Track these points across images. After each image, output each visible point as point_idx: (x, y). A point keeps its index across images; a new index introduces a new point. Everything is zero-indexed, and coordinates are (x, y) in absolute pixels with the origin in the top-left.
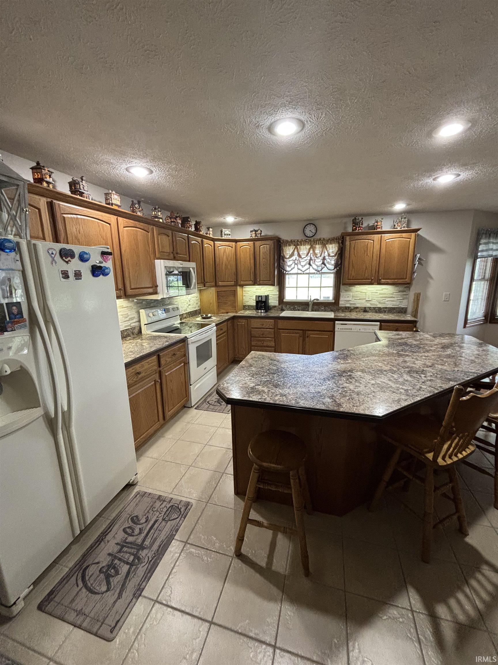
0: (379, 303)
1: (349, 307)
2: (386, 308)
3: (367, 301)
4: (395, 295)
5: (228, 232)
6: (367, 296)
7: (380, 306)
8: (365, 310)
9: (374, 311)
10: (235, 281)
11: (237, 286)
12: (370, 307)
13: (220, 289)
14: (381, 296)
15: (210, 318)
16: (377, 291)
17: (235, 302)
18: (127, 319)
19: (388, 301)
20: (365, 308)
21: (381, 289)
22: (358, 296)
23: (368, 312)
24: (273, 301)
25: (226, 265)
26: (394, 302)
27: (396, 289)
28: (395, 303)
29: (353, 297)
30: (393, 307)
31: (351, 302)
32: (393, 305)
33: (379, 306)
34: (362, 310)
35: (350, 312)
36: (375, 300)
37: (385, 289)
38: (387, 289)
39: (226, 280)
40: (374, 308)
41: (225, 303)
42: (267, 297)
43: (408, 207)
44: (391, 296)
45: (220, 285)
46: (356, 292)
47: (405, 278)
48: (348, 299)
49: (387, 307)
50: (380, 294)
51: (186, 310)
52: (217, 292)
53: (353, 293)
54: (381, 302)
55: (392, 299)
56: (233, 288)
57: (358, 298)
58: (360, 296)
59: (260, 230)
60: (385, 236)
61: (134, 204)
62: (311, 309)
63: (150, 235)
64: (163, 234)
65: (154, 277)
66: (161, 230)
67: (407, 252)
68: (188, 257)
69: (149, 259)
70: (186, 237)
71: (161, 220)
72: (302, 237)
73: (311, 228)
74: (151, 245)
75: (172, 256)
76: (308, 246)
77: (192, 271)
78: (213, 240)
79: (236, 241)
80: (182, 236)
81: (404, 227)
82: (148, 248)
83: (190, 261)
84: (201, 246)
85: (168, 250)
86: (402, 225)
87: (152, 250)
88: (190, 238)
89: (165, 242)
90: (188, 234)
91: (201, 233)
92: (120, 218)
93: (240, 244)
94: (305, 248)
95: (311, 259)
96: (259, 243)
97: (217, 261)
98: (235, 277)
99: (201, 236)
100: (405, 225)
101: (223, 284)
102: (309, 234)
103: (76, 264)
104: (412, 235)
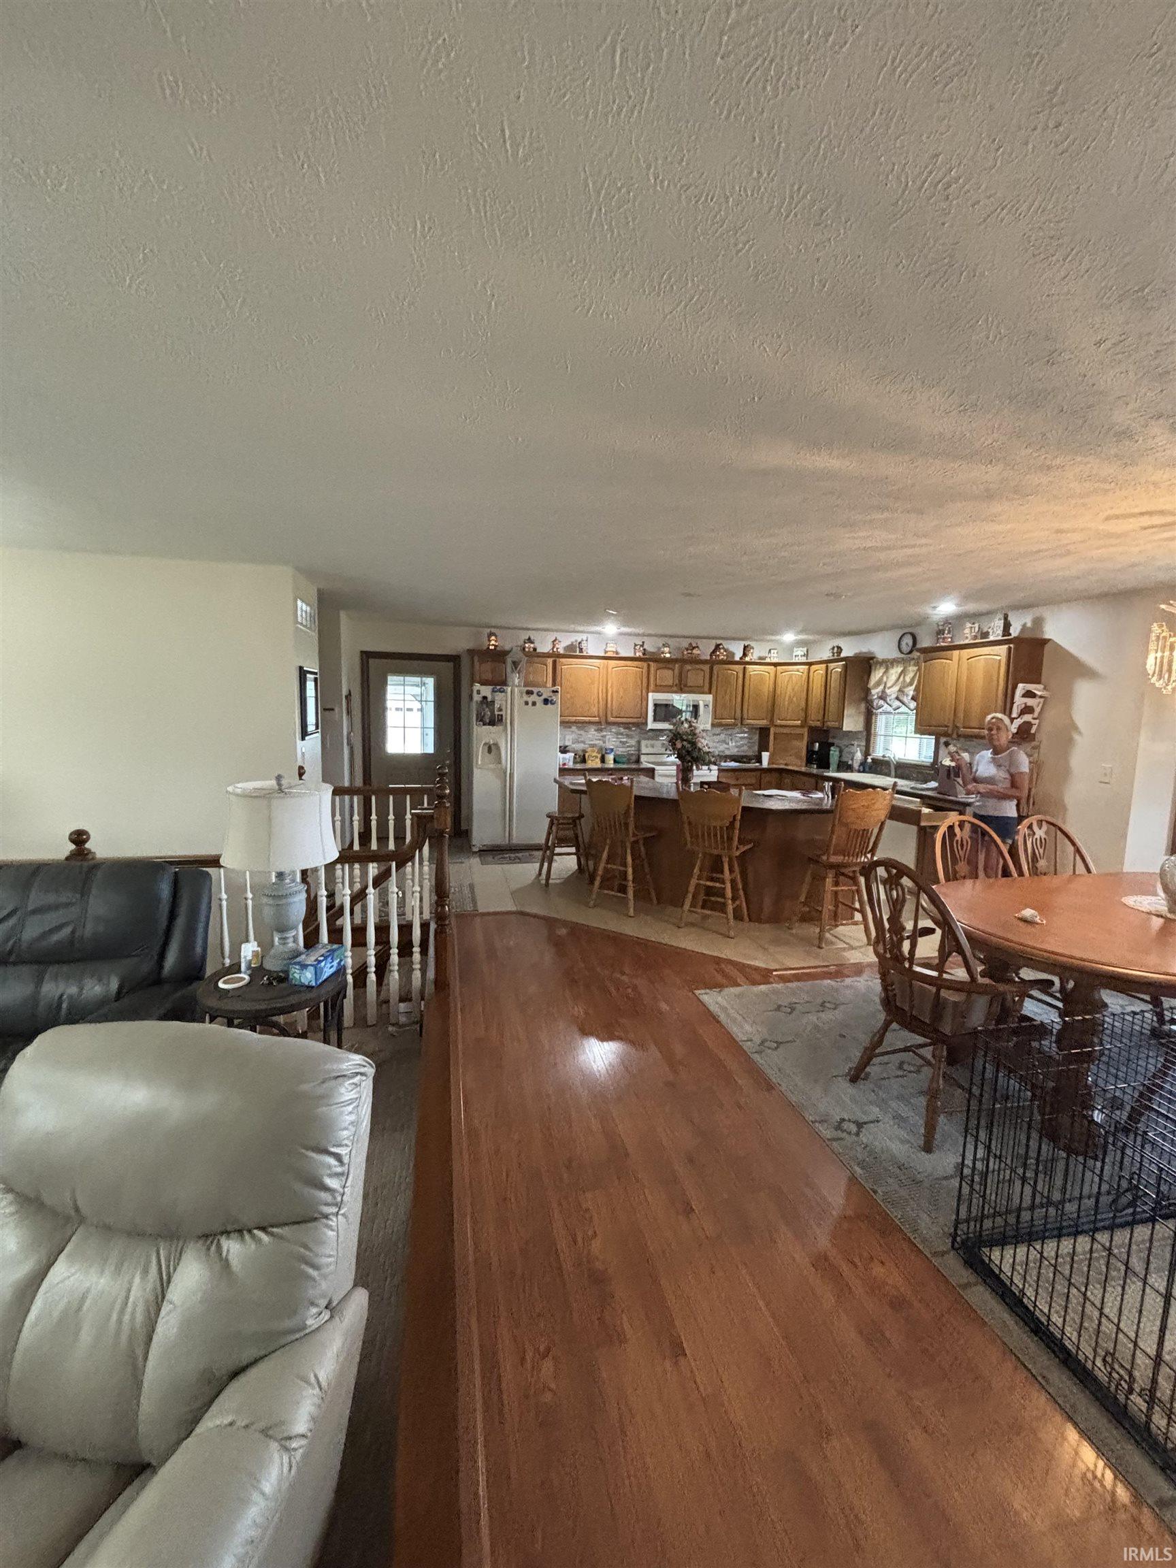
5: (799, 652)
11: (805, 727)
13: (778, 730)
17: (801, 751)
18: (626, 746)
25: (790, 698)
39: (789, 718)
41: (786, 751)
45: (778, 724)
51: (724, 752)
52: (775, 733)
56: (799, 731)
59: (839, 648)
60: (966, 653)
61: (636, 645)
62: (893, 773)
63: (645, 670)
64: (665, 668)
65: (644, 709)
66: (661, 665)
67: (995, 678)
68: (706, 688)
69: (639, 692)
70: (706, 668)
71: (668, 655)
72: (895, 654)
73: (908, 640)
74: (645, 680)
75: (675, 689)
76: (900, 669)
77: (701, 704)
78: (775, 665)
79: (810, 664)
80: (698, 666)
81: (998, 635)
82: (640, 683)
83: (710, 693)
84: (741, 675)
85: (670, 683)
86: (996, 634)
87: (645, 685)
88: (716, 668)
89: (667, 676)
90: (712, 663)
91: (747, 659)
92: (610, 662)
93: (814, 667)
94: (895, 672)
95: (901, 691)
96: (832, 665)
97: (778, 692)
98: (803, 714)
99: (742, 662)
100: (1000, 632)
101: (784, 723)
102: (905, 649)
103: (534, 698)
104: (1003, 649)
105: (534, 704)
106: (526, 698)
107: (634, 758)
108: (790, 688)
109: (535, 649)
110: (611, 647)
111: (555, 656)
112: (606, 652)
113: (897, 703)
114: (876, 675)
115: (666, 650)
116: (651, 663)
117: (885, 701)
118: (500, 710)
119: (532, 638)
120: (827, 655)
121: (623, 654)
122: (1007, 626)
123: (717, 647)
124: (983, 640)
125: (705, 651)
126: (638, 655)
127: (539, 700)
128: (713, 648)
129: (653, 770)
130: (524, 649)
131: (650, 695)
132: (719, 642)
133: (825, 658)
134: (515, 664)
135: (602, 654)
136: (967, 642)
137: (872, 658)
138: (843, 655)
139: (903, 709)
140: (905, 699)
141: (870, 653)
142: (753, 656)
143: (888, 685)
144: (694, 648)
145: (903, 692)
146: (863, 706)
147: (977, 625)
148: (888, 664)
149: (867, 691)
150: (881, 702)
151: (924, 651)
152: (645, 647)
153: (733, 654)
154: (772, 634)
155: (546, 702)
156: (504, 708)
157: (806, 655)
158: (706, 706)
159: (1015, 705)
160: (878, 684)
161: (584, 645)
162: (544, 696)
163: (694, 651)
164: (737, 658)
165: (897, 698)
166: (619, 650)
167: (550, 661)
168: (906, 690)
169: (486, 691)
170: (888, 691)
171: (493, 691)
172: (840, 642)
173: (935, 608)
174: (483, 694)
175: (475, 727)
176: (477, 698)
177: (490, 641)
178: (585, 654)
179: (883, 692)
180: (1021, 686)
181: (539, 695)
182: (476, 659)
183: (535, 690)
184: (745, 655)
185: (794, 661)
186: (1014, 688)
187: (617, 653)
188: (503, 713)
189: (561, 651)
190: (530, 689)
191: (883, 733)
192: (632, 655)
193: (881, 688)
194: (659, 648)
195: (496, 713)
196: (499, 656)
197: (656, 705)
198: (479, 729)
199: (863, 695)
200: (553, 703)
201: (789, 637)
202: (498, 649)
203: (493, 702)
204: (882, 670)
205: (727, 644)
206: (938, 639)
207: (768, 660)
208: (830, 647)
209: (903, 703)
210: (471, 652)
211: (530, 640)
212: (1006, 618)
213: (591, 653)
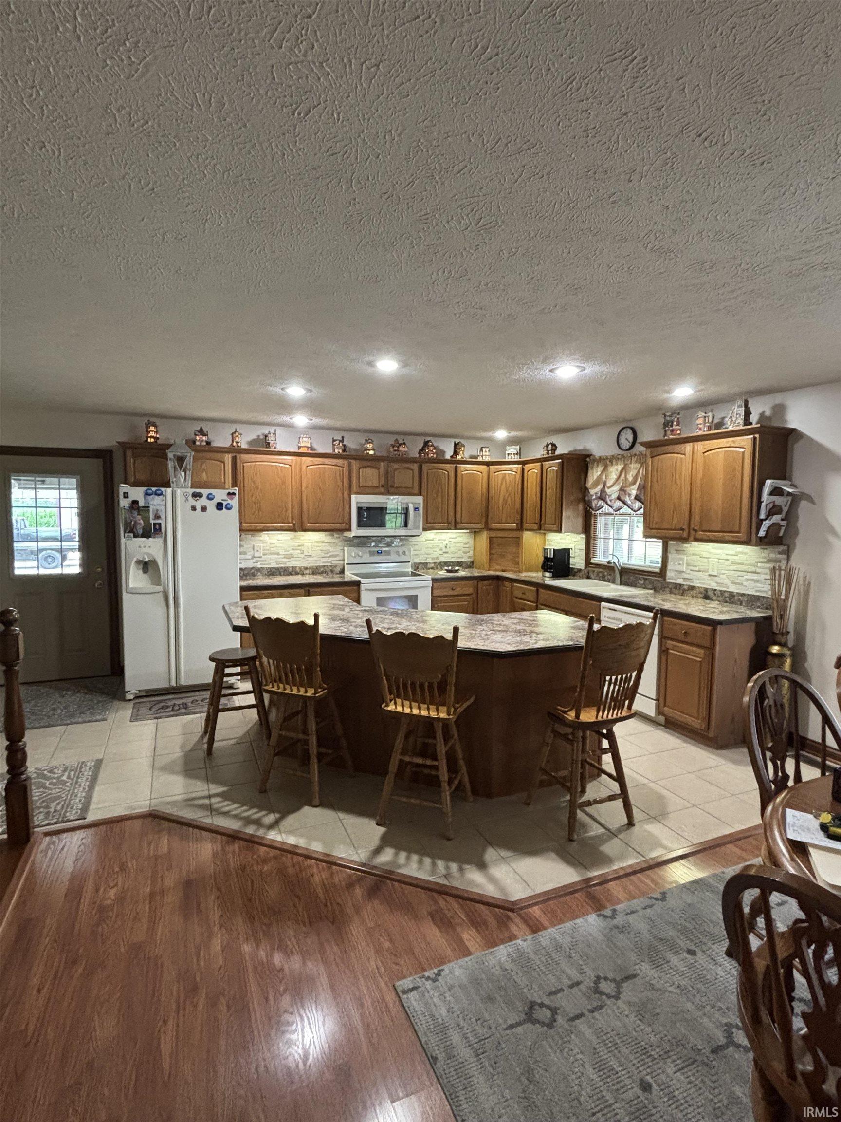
0: (733, 583)
1: (680, 585)
2: (743, 595)
3: (710, 575)
4: (760, 568)
5: (512, 450)
6: (711, 566)
7: (733, 589)
8: (706, 595)
9: (720, 598)
10: (517, 524)
11: (523, 531)
12: (715, 590)
13: (494, 534)
14: (734, 567)
15: (457, 571)
16: (729, 557)
17: (518, 556)
18: (328, 555)
19: (748, 580)
20: (706, 590)
21: (733, 553)
22: (695, 564)
23: (711, 599)
24: (577, 561)
25: (504, 499)
26: (758, 585)
27: (763, 555)
28: (761, 586)
29: (688, 564)
30: (758, 594)
31: (686, 576)
32: (757, 591)
33: (730, 590)
34: (701, 593)
35: (682, 594)
36: (724, 576)
37: (742, 553)
38: (746, 553)
39: (504, 521)
40: (722, 593)
41: (502, 556)
42: (566, 552)
43: (699, 393)
44: (753, 569)
45: (494, 527)
46: (693, 554)
47: (737, 529)
48: (680, 568)
49: (747, 592)
50: (733, 563)
51: (437, 558)
52: (490, 537)
53: (689, 558)
54: (736, 581)
55: (755, 577)
56: (515, 534)
57: (697, 569)
58: (699, 563)
59: (553, 445)
60: (700, 446)
61: (334, 440)
62: (618, 580)
63: (346, 470)
64: (368, 467)
65: (346, 514)
66: (365, 463)
67: (739, 475)
68: (416, 491)
69: (340, 494)
70: (415, 467)
71: (372, 452)
72: (614, 451)
73: (628, 436)
74: (346, 480)
75: (382, 490)
76: (620, 467)
77: (411, 507)
78: (488, 464)
79: (524, 463)
80: (407, 465)
81: (739, 425)
82: (340, 484)
83: (420, 494)
84: (452, 474)
85: (376, 484)
86: (735, 422)
87: (346, 484)
88: (425, 467)
89: (371, 476)
90: (421, 462)
91: (459, 457)
92: (304, 459)
93: (528, 467)
94: (614, 471)
95: (622, 490)
96: (546, 464)
97: (492, 492)
98: (519, 517)
99: (453, 461)
100: (741, 421)
101: (499, 526)
102: (625, 444)
103: (203, 501)
104: (746, 441)
105: (204, 509)
106: (192, 502)
107: (338, 569)
108: (503, 487)
109: (208, 443)
110: (305, 442)
111: (235, 451)
112: (299, 447)
113: (619, 504)
114: (595, 474)
115: (369, 446)
116: (353, 462)
117: (604, 500)
118: (157, 517)
119: (205, 430)
120: (540, 453)
121: (321, 450)
122: (748, 413)
123: (426, 444)
124: (718, 431)
125: (412, 449)
126: (337, 451)
127: (211, 505)
128: (421, 445)
129: (358, 584)
130: (194, 442)
131: (353, 497)
132: (428, 439)
133: (539, 456)
134: (181, 460)
135: (296, 450)
136: (701, 433)
137: (589, 456)
138: (557, 452)
139: (625, 509)
140: (627, 499)
141: (584, 450)
142: (465, 454)
143: (608, 484)
144: (400, 445)
145: (625, 491)
146: (581, 507)
147: (710, 414)
148: (606, 462)
149: (584, 491)
150: (601, 503)
151: (648, 445)
152: (345, 443)
153: (443, 452)
154: (485, 431)
155: (219, 506)
156: (163, 517)
157: (519, 454)
158: (416, 509)
159: (763, 504)
160: (596, 483)
161: (271, 439)
162: (218, 499)
163: (401, 448)
164: (448, 456)
165: (619, 498)
166: (315, 446)
167: (228, 458)
168: (628, 489)
169: (137, 494)
170: (608, 491)
171: (147, 494)
172: (555, 439)
173: (668, 392)
174: (132, 497)
175: (123, 540)
176: (124, 503)
177: (148, 432)
178: (272, 449)
179: (603, 491)
180: (769, 482)
181: (210, 498)
182: (129, 453)
183: (205, 492)
184: (456, 453)
185: (506, 460)
186: (762, 484)
187: (312, 448)
188: (162, 521)
189: (244, 445)
190: (198, 490)
191: (602, 536)
192: (330, 451)
193: (600, 487)
194: (362, 445)
195: (152, 522)
196: (159, 451)
197: (360, 510)
198: (128, 542)
199: (580, 496)
200: (229, 508)
201: (501, 434)
202: (159, 442)
203: (147, 508)
204: (600, 469)
205: (437, 442)
206: (666, 431)
207: (480, 459)
208: (545, 444)
209: (625, 503)
210: (123, 446)
211: (202, 432)
212: (746, 406)
213: (280, 447)
